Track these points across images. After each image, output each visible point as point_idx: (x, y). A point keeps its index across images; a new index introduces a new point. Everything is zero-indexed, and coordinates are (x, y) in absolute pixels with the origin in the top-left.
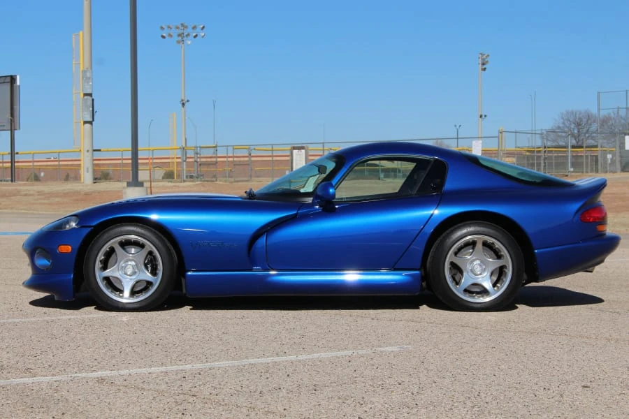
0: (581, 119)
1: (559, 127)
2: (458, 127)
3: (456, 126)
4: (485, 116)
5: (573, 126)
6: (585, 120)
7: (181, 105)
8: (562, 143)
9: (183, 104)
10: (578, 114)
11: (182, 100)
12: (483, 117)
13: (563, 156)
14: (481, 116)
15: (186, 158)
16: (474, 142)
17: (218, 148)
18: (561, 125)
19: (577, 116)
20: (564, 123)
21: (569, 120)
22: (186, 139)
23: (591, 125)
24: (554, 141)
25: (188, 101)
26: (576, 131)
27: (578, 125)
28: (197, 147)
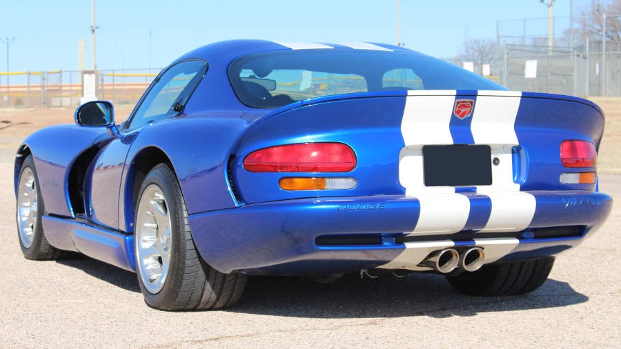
0: (484, 47)
1: (463, 56)
9: (93, 31)
10: (481, 42)
11: (92, 27)
17: (63, 74)
18: (465, 54)
19: (481, 45)
21: (472, 48)
23: (494, 52)
26: (479, 59)
27: (481, 53)
28: (44, 72)
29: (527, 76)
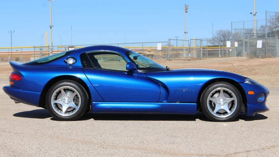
0: (225, 34)
1: (216, 38)
2: (177, 37)
3: (176, 37)
4: (187, 32)
5: (222, 37)
6: (227, 34)
7: (50, 28)
8: (217, 44)
9: (51, 28)
10: (224, 31)
11: (50, 26)
12: (186, 33)
13: (217, 50)
14: (185, 33)
15: (52, 51)
16: (158, 44)
18: (217, 37)
19: (223, 33)
20: (217, 35)
21: (220, 34)
22: (52, 43)
23: (229, 36)
24: (213, 43)
25: (53, 26)
26: (223, 39)
27: (224, 36)
28: (41, 47)
29: (257, 47)
